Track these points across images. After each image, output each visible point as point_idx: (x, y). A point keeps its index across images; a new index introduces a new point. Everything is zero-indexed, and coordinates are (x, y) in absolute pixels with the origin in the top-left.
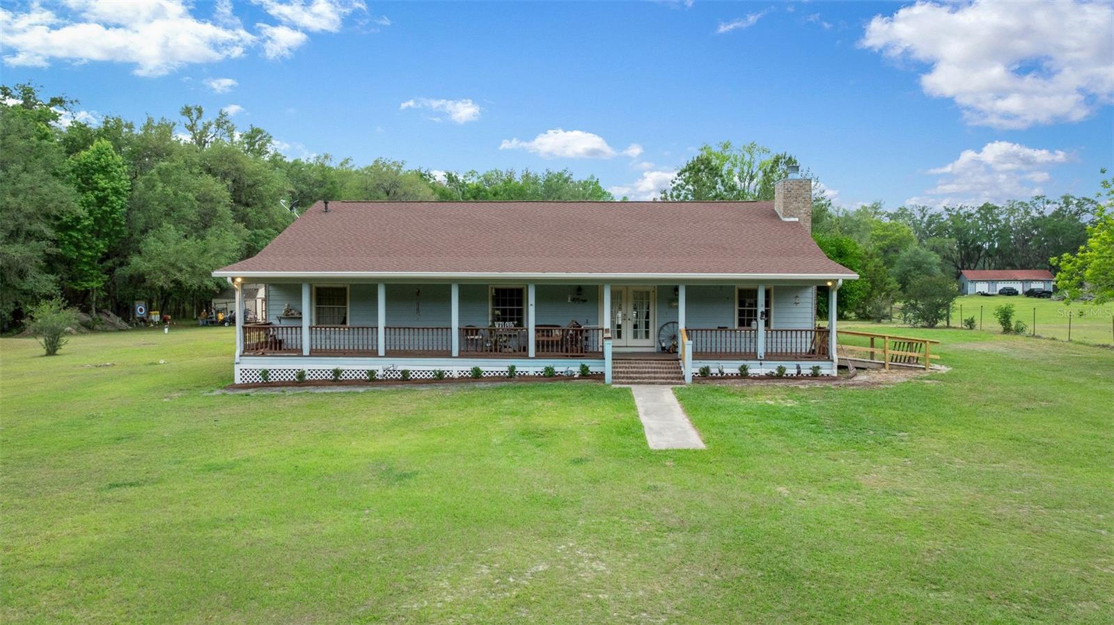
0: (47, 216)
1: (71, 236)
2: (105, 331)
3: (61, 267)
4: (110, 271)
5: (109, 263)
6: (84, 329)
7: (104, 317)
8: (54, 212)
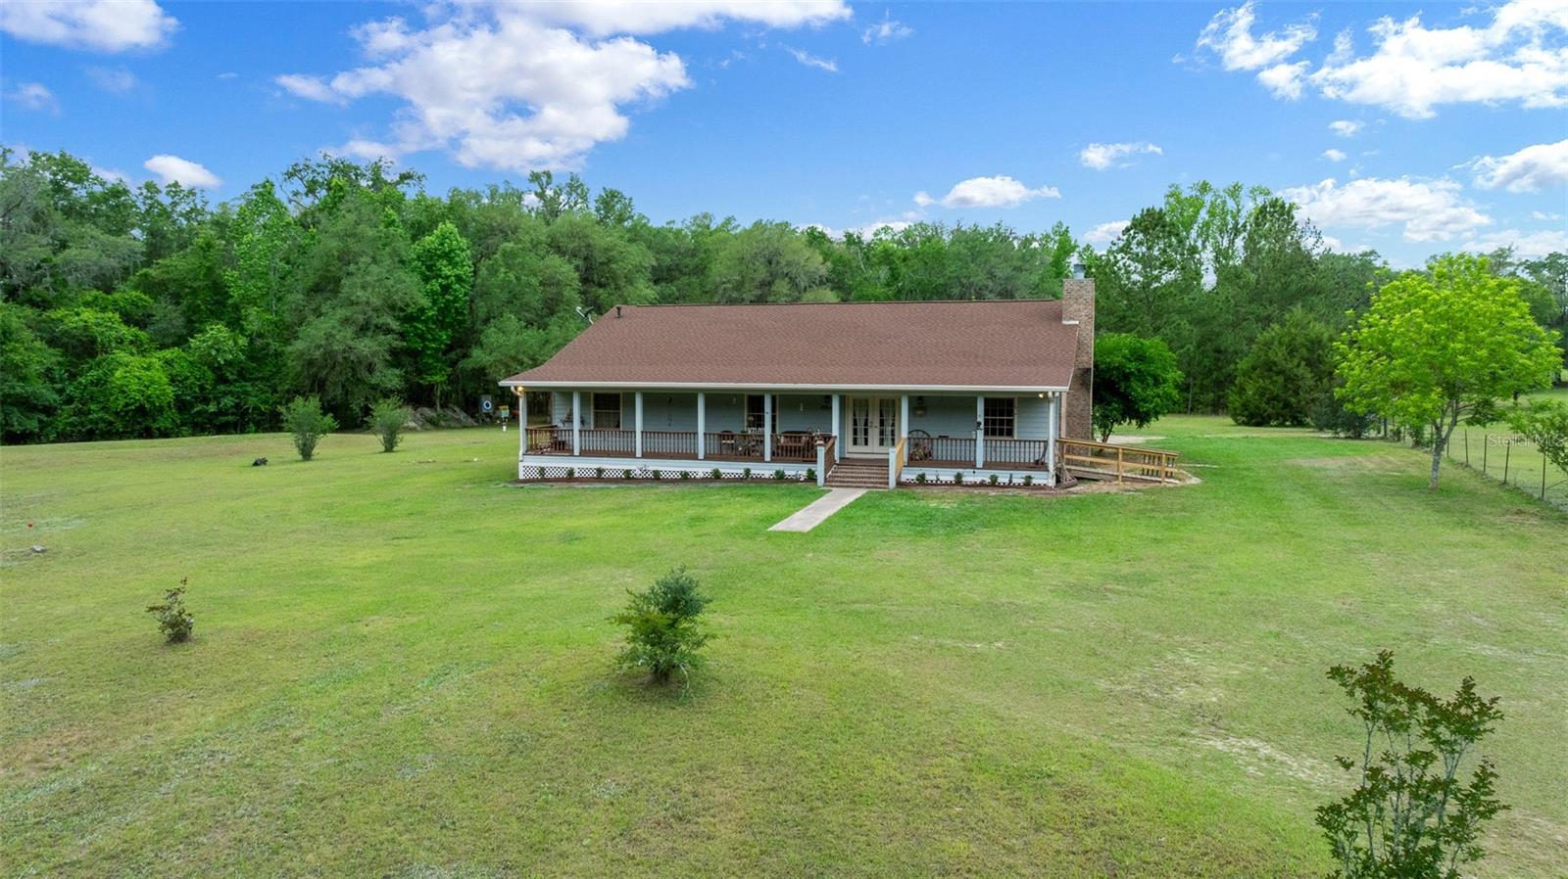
0: (393, 308)
1: (415, 327)
2: (449, 427)
3: (405, 360)
4: (453, 364)
5: (453, 355)
6: (428, 426)
7: (450, 413)
8: (400, 304)
